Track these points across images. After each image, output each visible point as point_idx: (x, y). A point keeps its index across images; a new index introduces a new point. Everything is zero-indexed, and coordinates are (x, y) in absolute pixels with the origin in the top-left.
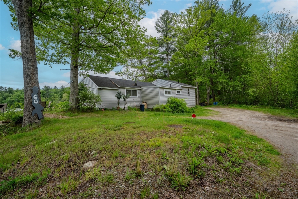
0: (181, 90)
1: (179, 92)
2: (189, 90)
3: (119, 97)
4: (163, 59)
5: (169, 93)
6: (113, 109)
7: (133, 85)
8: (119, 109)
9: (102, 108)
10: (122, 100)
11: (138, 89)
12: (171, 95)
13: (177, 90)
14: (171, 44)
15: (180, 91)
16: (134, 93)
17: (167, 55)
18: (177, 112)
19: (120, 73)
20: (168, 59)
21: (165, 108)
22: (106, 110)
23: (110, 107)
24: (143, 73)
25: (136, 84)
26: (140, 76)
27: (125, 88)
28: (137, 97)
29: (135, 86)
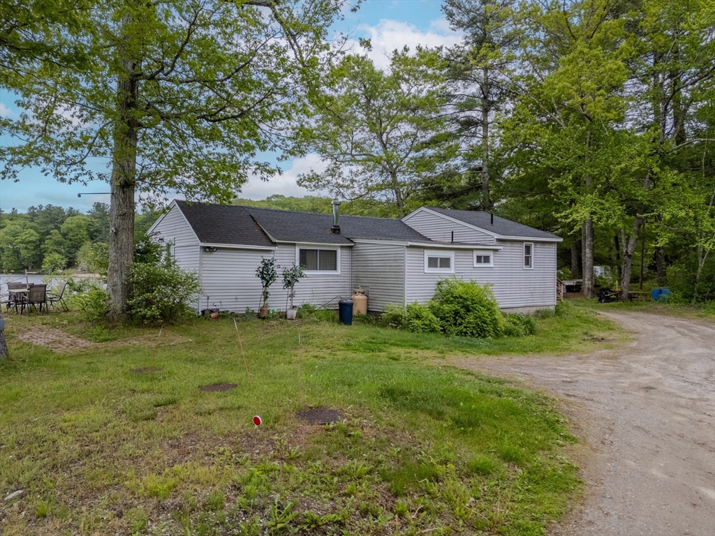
0: (496, 250)
1: (487, 259)
2: (528, 249)
3: (266, 275)
4: (469, 123)
5: (445, 263)
6: (247, 316)
7: (329, 232)
8: (265, 314)
9: (212, 311)
10: (278, 285)
11: (342, 247)
12: (452, 270)
13: (476, 254)
14: (501, 67)
15: (491, 254)
16: (329, 260)
17: (486, 111)
18: (461, 333)
19: (313, 179)
20: (485, 125)
21: (418, 317)
22: (223, 316)
23: (240, 308)
24: (390, 179)
25: (336, 230)
26: (380, 188)
27: (294, 245)
28: (338, 272)
29: (334, 236)
